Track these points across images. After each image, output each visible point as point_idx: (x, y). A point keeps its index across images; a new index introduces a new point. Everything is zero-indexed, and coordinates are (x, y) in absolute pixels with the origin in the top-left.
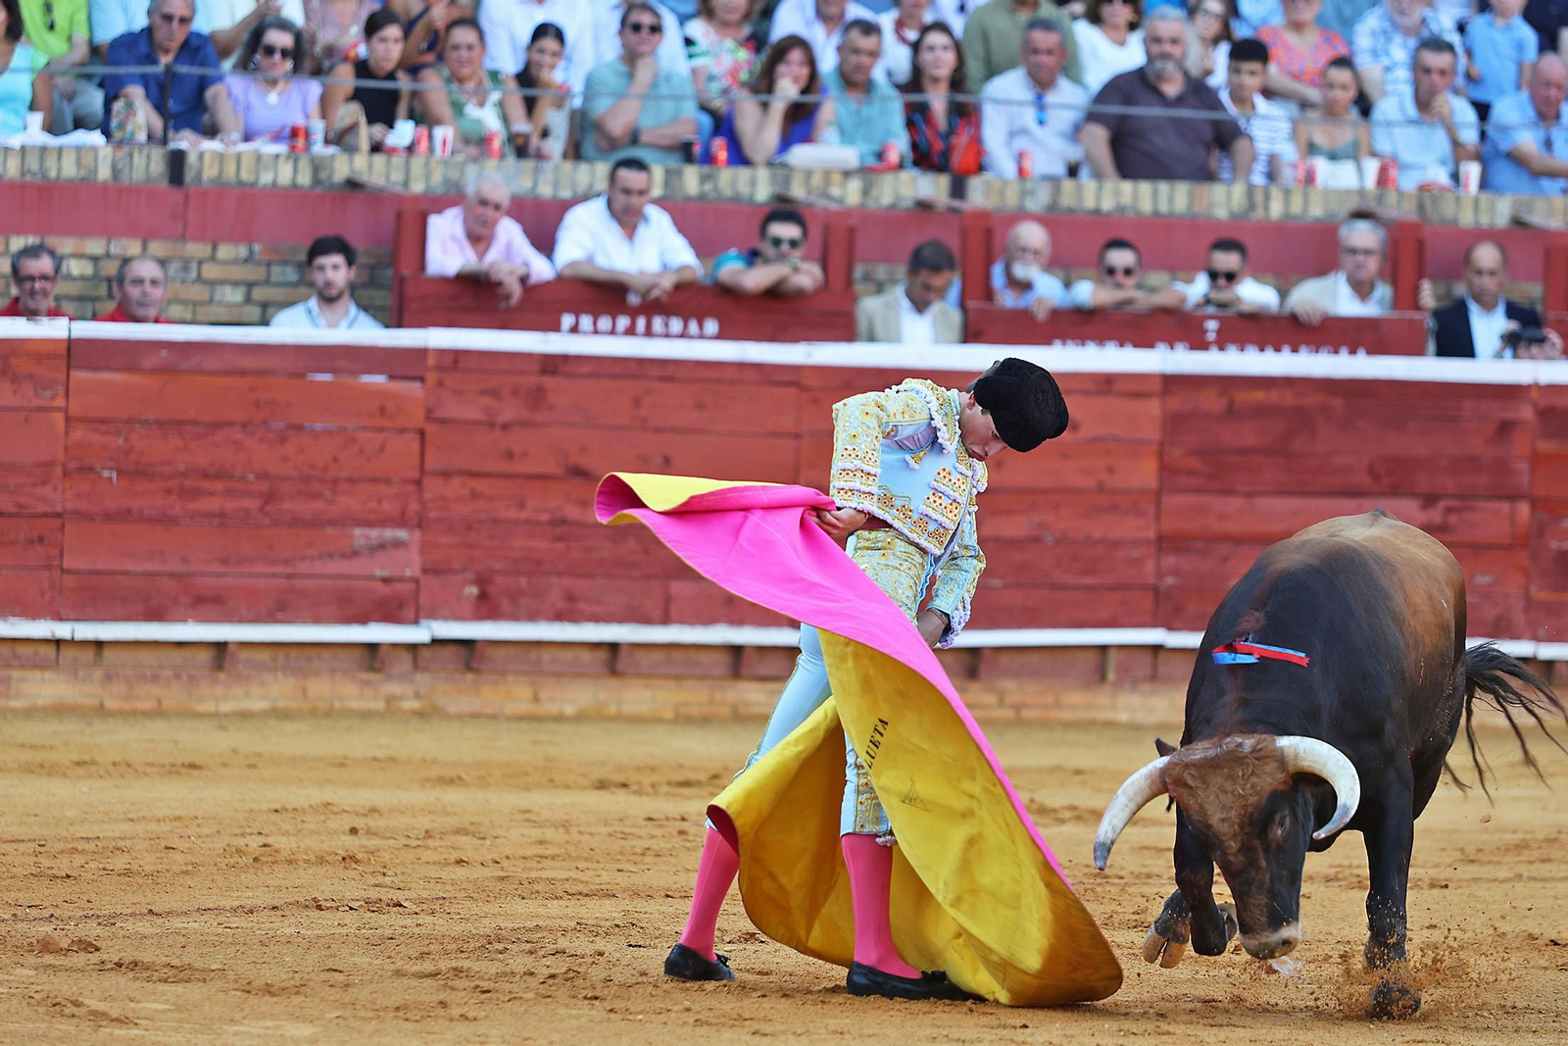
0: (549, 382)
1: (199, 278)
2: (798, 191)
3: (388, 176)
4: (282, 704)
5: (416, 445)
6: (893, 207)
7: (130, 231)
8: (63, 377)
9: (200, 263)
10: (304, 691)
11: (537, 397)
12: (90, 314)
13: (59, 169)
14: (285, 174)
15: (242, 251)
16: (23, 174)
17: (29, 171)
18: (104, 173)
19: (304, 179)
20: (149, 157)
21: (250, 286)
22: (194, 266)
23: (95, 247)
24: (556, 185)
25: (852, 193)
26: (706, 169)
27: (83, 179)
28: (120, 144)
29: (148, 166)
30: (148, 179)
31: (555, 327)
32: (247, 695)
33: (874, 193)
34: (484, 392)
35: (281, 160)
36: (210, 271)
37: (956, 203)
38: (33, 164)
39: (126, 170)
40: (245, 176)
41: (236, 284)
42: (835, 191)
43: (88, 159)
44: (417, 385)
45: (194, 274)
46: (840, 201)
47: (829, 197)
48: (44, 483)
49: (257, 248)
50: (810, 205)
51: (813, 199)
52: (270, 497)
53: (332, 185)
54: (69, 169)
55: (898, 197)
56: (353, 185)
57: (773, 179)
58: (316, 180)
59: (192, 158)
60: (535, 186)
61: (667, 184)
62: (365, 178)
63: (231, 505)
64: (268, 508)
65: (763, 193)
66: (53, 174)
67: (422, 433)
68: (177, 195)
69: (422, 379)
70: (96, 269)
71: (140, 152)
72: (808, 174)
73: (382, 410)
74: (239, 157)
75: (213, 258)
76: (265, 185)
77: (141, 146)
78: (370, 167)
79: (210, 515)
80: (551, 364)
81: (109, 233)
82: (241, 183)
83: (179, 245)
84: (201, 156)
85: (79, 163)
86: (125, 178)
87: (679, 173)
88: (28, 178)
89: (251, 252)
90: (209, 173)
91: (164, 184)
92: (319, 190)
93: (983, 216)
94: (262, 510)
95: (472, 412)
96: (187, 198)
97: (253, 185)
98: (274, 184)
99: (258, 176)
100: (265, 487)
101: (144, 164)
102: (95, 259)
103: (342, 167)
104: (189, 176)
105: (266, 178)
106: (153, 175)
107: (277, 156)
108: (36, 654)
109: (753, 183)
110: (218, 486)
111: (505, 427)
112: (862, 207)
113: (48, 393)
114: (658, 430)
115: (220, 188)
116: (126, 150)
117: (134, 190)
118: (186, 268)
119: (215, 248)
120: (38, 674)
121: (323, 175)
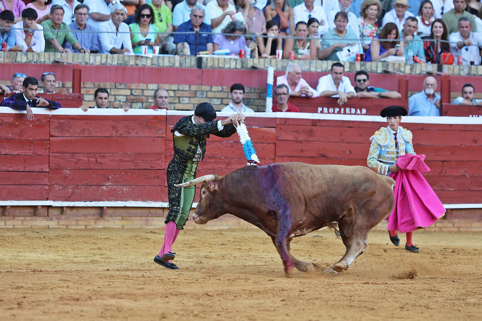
0: (314, 128)
1: (207, 97)
2: (391, 69)
3: (264, 65)
4: (232, 227)
5: (273, 147)
6: (420, 73)
7: (185, 82)
8: (165, 128)
9: (207, 92)
10: (239, 223)
11: (311, 133)
12: (173, 108)
13: (163, 63)
14: (233, 65)
15: (220, 88)
16: (152, 65)
17: (154, 64)
18: (177, 65)
19: (239, 66)
20: (191, 60)
21: (222, 99)
22: (205, 93)
23: (174, 87)
24: (316, 68)
25: (408, 70)
26: (362, 63)
27: (170, 66)
28: (182, 56)
29: (191, 62)
30: (191, 67)
31: (316, 112)
32: (222, 225)
33: (414, 70)
34: (294, 131)
35: (232, 60)
36: (210, 95)
37: (439, 73)
38: (155, 62)
39: (184, 63)
40: (220, 65)
41: (218, 98)
42: (402, 69)
43: (172, 61)
44: (274, 129)
45: (205, 96)
46: (404, 72)
47: (400, 71)
48: (159, 160)
49: (224, 87)
50: (395, 73)
51: (395, 72)
52: (228, 164)
53: (247, 69)
54: (166, 63)
55: (421, 71)
56: (254, 68)
57: (383, 66)
58: (243, 67)
59: (204, 60)
60: (310, 69)
61: (350, 67)
62: (257, 66)
63: (216, 166)
64: (228, 167)
65: (380, 70)
66: (161, 65)
67: (275, 144)
68: (199, 71)
69: (275, 127)
70: (175, 94)
71: (188, 58)
72: (394, 64)
73: (263, 137)
74: (219, 59)
75: (211, 91)
76: (227, 68)
77: (189, 56)
78: (259, 63)
79: (210, 169)
80: (315, 122)
81: (179, 83)
82: (219, 67)
83: (200, 86)
84: (207, 59)
85: (169, 61)
86: (184, 66)
87: (354, 63)
88: (154, 66)
89: (223, 88)
90: (210, 64)
91: (196, 68)
92: (243, 69)
93: (448, 76)
94: (226, 168)
95: (291, 137)
96: (203, 72)
97: (223, 68)
98: (230, 67)
99: (224, 66)
100: (227, 161)
101: (190, 61)
102: (174, 91)
103: (250, 63)
104: (203, 65)
105: (227, 66)
106: (192, 65)
107: (231, 59)
108: (157, 212)
109: (377, 67)
110: (213, 161)
111: (300, 142)
112: (410, 74)
113: (160, 132)
114: (348, 143)
115: (213, 70)
116: (184, 58)
117: (186, 70)
118: (202, 94)
119: (211, 87)
120: (157, 218)
121: (244, 65)
